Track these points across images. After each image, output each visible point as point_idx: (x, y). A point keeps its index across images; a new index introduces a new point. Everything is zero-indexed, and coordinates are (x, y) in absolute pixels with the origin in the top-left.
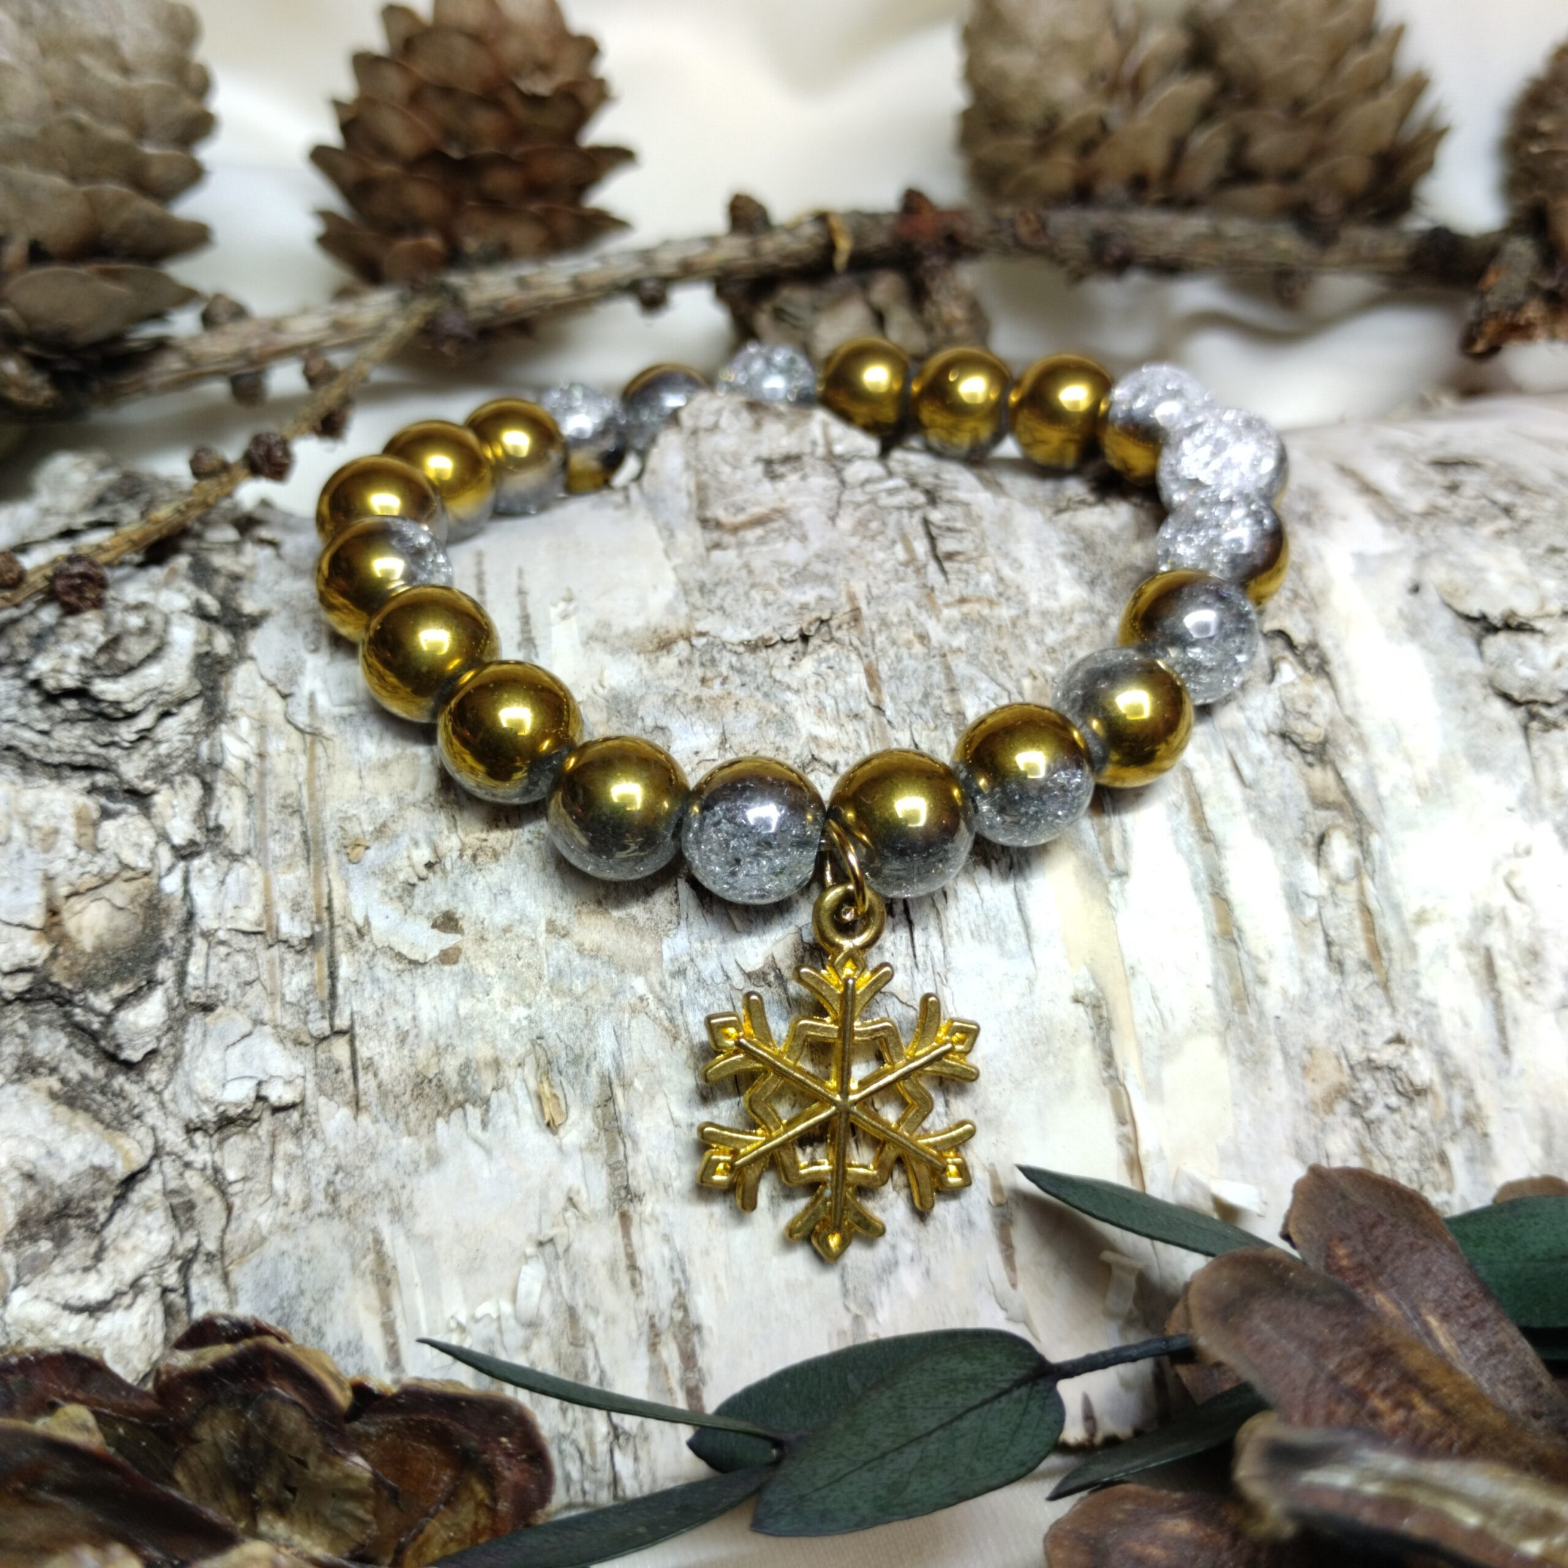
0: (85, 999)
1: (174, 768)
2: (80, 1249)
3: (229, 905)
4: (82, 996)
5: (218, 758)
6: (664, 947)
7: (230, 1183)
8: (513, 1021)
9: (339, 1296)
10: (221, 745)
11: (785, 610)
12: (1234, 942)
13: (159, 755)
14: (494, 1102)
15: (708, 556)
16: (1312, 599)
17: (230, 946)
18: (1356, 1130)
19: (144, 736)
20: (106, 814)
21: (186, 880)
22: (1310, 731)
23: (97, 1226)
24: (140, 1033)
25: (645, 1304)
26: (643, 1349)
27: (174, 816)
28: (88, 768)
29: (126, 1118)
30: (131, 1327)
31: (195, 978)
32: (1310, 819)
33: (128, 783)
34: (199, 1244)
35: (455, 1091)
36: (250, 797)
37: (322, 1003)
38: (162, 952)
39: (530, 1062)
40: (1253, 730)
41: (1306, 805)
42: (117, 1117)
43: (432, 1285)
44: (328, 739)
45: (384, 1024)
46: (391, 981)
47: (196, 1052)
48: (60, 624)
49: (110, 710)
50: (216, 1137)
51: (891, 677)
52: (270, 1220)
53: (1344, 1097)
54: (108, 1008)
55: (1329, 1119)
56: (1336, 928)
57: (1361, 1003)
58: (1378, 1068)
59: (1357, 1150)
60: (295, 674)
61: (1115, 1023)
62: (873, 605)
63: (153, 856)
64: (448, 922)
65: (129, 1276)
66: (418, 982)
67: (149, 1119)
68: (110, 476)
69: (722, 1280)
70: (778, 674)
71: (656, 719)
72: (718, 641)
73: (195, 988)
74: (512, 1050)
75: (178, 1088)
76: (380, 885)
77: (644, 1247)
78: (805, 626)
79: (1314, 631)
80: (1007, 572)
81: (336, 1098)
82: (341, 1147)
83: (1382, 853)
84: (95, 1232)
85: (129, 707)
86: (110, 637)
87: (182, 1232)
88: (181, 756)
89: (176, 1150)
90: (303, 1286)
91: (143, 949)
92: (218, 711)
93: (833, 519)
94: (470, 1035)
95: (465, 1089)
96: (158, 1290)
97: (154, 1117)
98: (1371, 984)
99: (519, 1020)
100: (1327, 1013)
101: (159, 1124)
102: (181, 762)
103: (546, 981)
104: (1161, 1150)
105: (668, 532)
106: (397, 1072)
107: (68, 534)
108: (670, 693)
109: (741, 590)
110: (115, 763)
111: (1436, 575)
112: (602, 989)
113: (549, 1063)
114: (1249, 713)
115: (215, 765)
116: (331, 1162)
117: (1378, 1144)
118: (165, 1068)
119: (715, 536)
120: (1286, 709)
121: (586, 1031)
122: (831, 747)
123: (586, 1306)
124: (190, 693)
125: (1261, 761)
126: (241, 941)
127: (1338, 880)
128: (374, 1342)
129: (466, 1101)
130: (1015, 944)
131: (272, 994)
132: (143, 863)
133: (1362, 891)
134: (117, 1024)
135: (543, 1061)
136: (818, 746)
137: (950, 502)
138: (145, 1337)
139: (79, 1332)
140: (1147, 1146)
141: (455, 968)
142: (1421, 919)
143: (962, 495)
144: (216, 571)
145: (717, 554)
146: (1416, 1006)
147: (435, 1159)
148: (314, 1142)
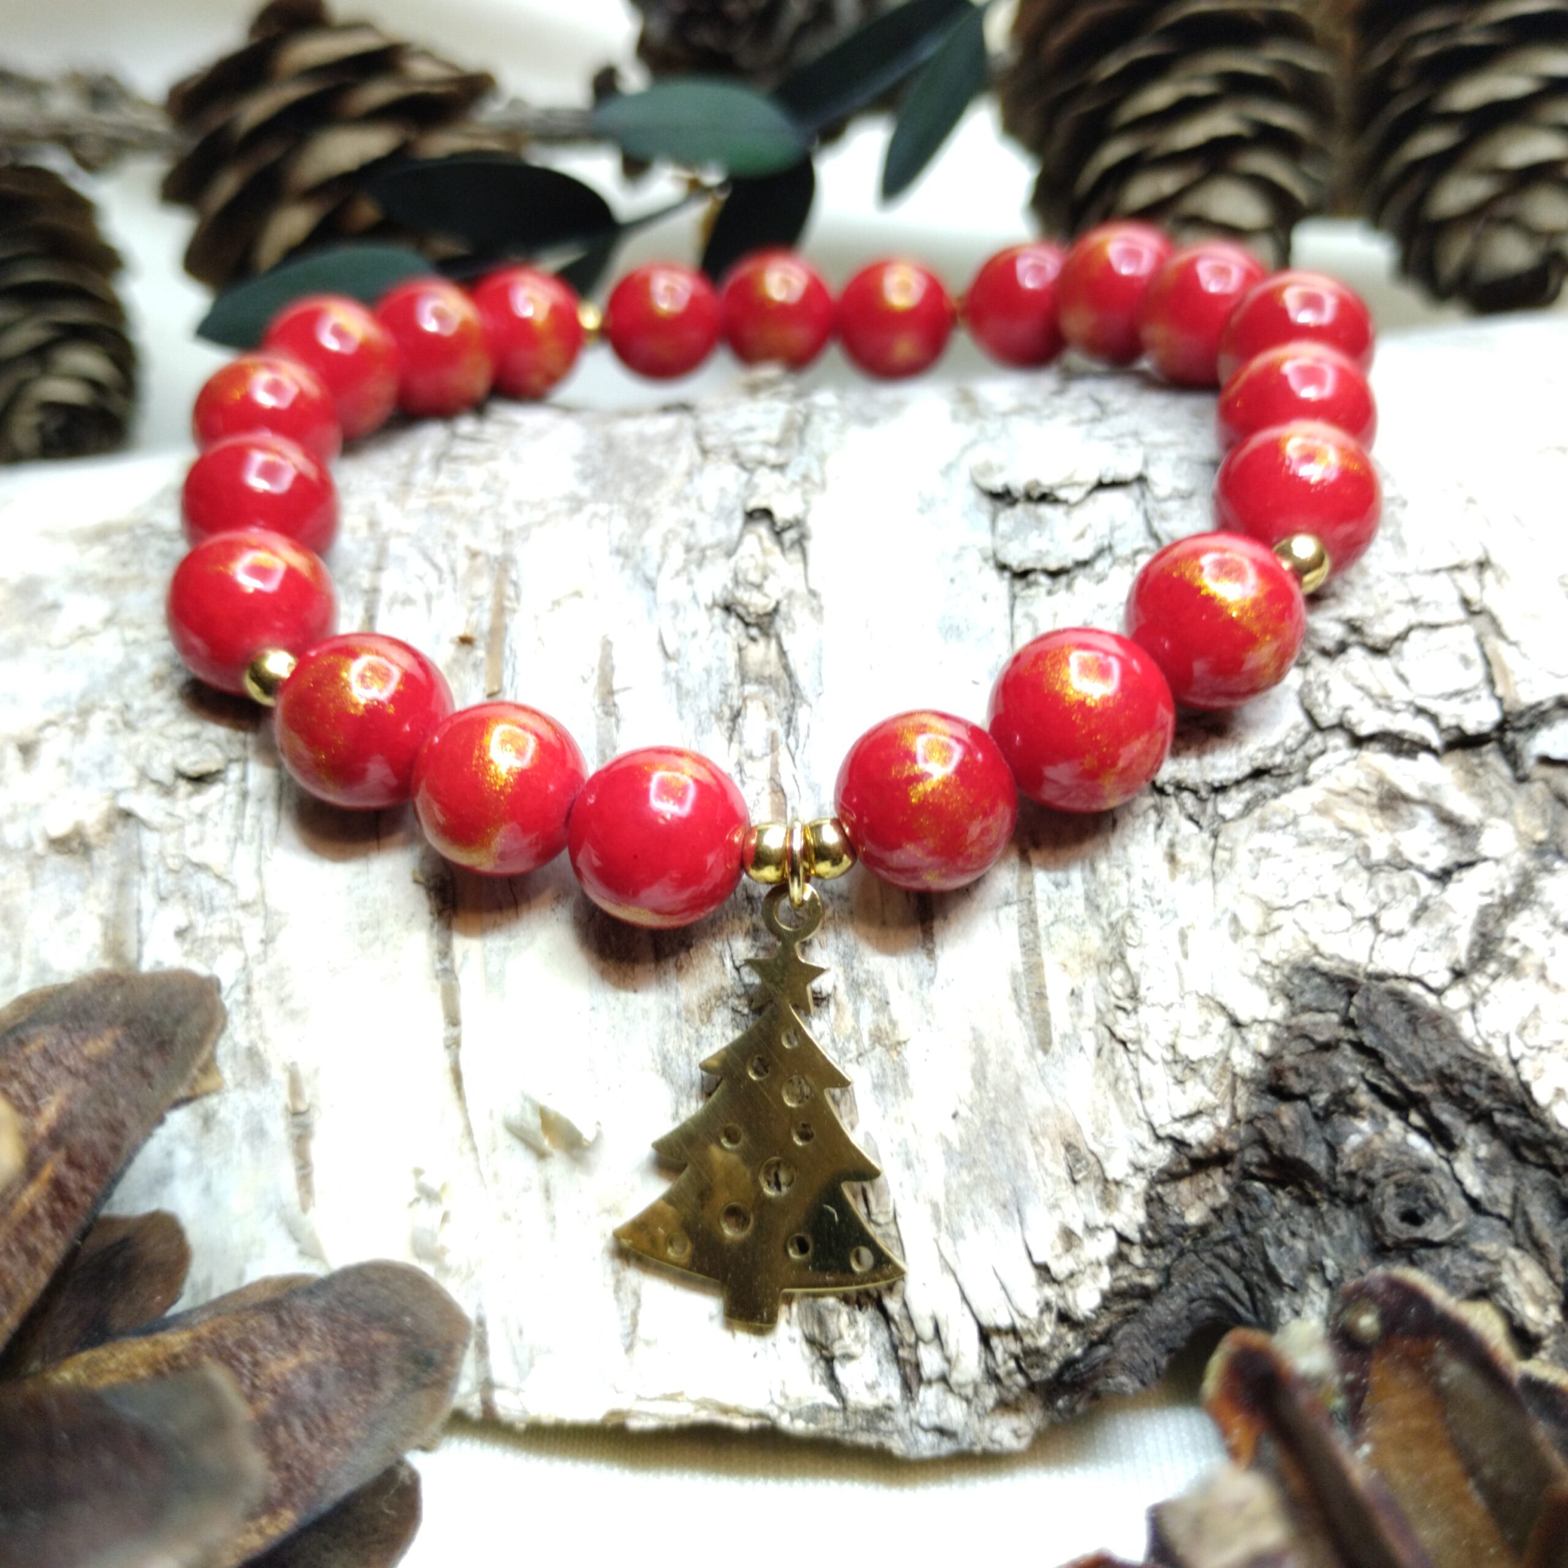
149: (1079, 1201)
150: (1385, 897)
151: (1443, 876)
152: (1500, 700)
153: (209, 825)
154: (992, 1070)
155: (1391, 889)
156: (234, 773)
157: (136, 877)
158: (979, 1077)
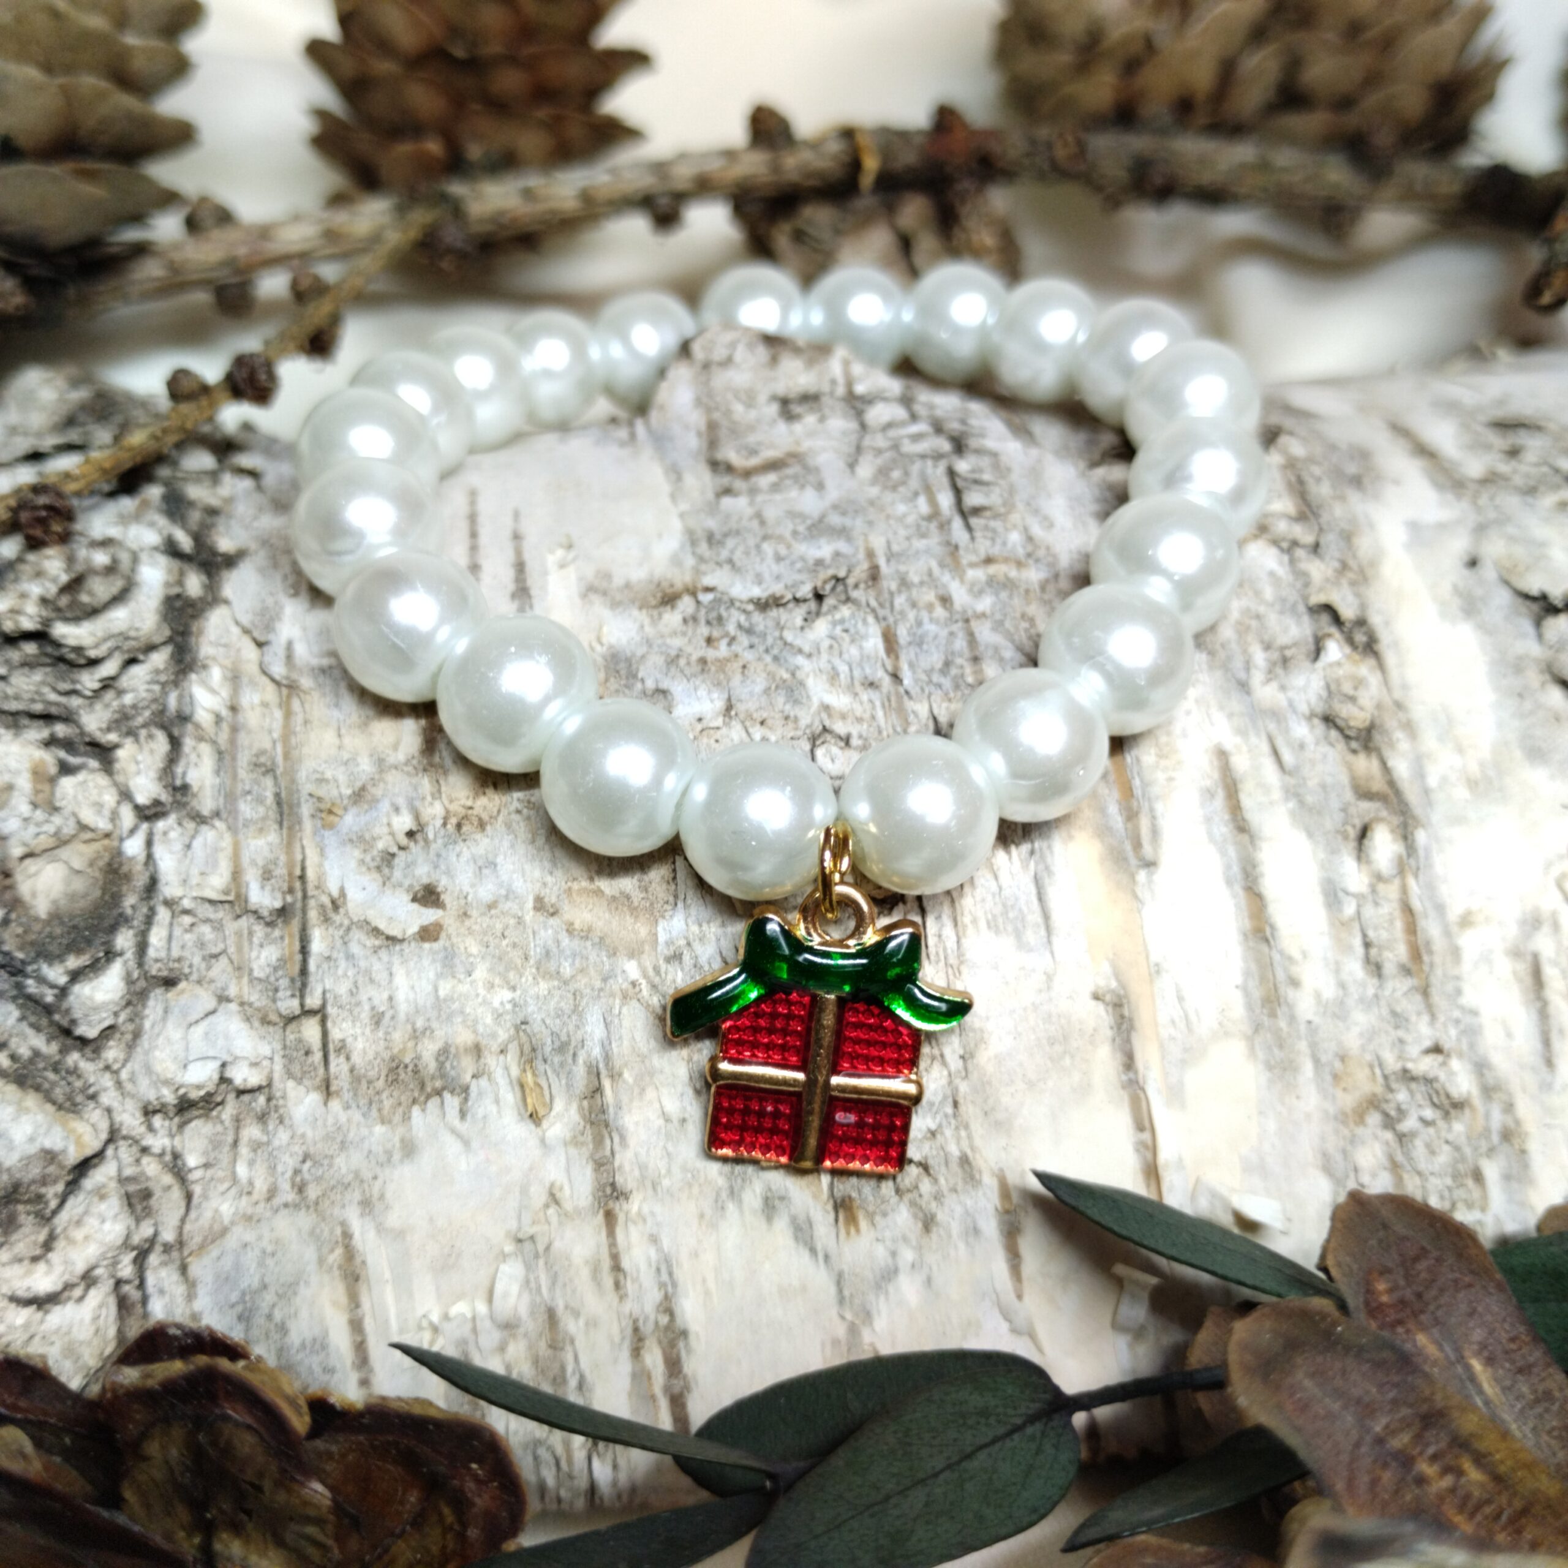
0: (37, 970)
1: (140, 720)
2: (28, 1236)
3: (195, 872)
4: (35, 967)
5: (187, 710)
6: (660, 929)
7: (190, 1170)
8: (496, 1003)
9: (304, 1292)
10: (191, 697)
11: (799, 565)
12: (1267, 941)
13: (124, 706)
14: (474, 1090)
15: (718, 503)
16: (1362, 571)
17: (195, 915)
18: (1387, 1143)
19: (108, 684)
20: (66, 769)
21: (149, 843)
22: (1356, 716)
23: (48, 1212)
24: (96, 1009)
25: (628, 1306)
26: (625, 1354)
27: (138, 773)
28: (47, 718)
29: (79, 1099)
30: (82, 1321)
31: (157, 950)
32: (1353, 810)
33: (90, 735)
34: (156, 1234)
35: (433, 1078)
36: (220, 753)
37: (293, 980)
38: (121, 921)
39: (513, 1048)
40: (1295, 711)
41: (1349, 795)
42: (70, 1098)
43: (403, 1283)
44: (305, 692)
45: (358, 1004)
46: (367, 958)
47: (156, 1030)
48: (20, 560)
49: (72, 656)
50: (177, 1120)
51: (910, 643)
52: (233, 1210)
53: (1377, 1107)
54: (63, 980)
55: (1360, 1131)
56: (1376, 928)
57: (1399, 1010)
58: (1413, 1079)
59: (1387, 1163)
60: (272, 619)
61: (1137, 1024)
62: (893, 562)
63: (114, 817)
64: (429, 896)
65: (80, 1267)
66: (396, 960)
67: (105, 1099)
68: (80, 395)
69: (711, 1284)
70: (789, 636)
71: (657, 681)
72: (725, 598)
73: (157, 960)
74: (494, 1036)
75: (137, 1067)
76: (357, 853)
77: (629, 1247)
78: (819, 584)
79: (1363, 606)
80: (1037, 530)
81: (306, 1082)
82: (310, 1134)
83: (1427, 850)
84: (45, 1219)
85: (93, 654)
86: (73, 575)
87: (138, 1221)
88: (147, 707)
89: (133, 1133)
90: (267, 1280)
91: (101, 918)
92: (188, 658)
93: (852, 466)
94: (450, 1017)
95: (443, 1076)
96: (112, 1282)
97: (109, 1097)
98: (1410, 990)
99: (502, 1003)
100: (1361, 1019)
101: (115, 1105)
102: (147, 714)
103: (532, 962)
104: (1181, 1160)
105: (675, 474)
106: (371, 1055)
107: (35, 457)
108: (673, 653)
109: (751, 542)
110: (77, 713)
111: (1494, 549)
112: (592, 972)
113: (534, 1050)
114: (1290, 694)
115: (183, 718)
116: (299, 1150)
117: (1410, 1159)
118: (123, 1046)
119: (725, 480)
120: (1331, 691)
121: (574, 1017)
122: (843, 717)
123: (566, 1307)
124: (158, 639)
125: (1302, 746)
126: (207, 911)
127: (1379, 877)
128: (341, 1340)
129: (444, 1088)
130: (1034, 936)
131: (239, 968)
132: (102, 824)
133: (1404, 890)
134: (71, 998)
135: (527, 1048)
136: (830, 716)
137: (979, 452)
138: (97, 1331)
139: (26, 1326)
140: (1165, 1155)
141: (436, 946)
142: (1466, 921)
143: (990, 443)
144: (191, 504)
145: (727, 502)
146: (1457, 1014)
147: (409, 1149)
148: (281, 1128)
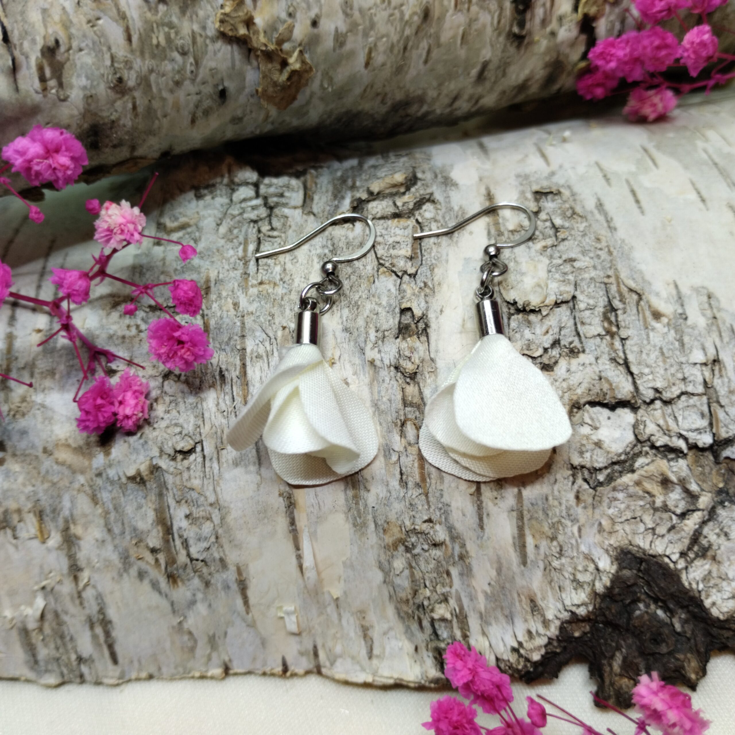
149: (534, 621)
150: (658, 521)
151: (683, 516)
152: (714, 435)
153: (192, 471)
154: (504, 570)
155: (661, 519)
156: (198, 449)
157: (165, 492)
158: (499, 571)
